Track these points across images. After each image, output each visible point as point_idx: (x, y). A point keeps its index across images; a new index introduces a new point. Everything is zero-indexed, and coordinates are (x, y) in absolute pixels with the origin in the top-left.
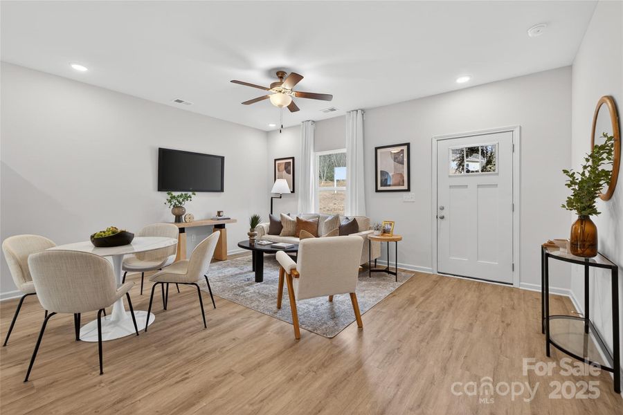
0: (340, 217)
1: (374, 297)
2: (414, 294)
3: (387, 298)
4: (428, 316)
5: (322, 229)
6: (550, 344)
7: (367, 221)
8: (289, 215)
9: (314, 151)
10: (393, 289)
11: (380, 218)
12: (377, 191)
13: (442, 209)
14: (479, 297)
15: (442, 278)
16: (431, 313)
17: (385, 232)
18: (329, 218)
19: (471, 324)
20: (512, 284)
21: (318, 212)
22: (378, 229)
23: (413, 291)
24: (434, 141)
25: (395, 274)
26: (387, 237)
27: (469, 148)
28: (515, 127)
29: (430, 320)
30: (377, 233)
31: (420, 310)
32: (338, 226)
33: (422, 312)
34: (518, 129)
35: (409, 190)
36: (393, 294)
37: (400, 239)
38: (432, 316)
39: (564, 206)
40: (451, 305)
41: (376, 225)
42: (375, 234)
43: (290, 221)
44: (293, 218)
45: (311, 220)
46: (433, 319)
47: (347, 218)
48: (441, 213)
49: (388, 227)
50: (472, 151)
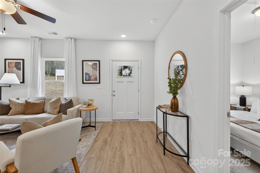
0: (61, 98)
1: (85, 146)
2: (105, 136)
3: (93, 145)
4: (116, 150)
5: (48, 107)
6: (165, 150)
7: (78, 99)
8: (18, 99)
9: (41, 57)
10: (94, 137)
11: (85, 98)
12: (83, 83)
13: (114, 91)
14: (131, 130)
15: (114, 123)
16: (117, 147)
17: (89, 105)
18: (53, 100)
19: (134, 148)
20: (138, 120)
21: (44, 96)
22: (85, 104)
23: (104, 135)
24: (111, 61)
25: (95, 127)
26: (90, 108)
27: (124, 66)
28: (139, 60)
29: (118, 153)
30: (85, 106)
31: (111, 147)
32: (59, 105)
33: (113, 148)
34: (140, 61)
35: (99, 83)
36: (95, 141)
37: (97, 108)
38: (118, 150)
39: (168, 92)
40: (123, 138)
41: (84, 102)
42: (84, 107)
43: (19, 103)
44: (22, 101)
45: (38, 102)
46: (118, 152)
47: (65, 99)
48: (114, 94)
49: (90, 102)
50: (125, 67)
